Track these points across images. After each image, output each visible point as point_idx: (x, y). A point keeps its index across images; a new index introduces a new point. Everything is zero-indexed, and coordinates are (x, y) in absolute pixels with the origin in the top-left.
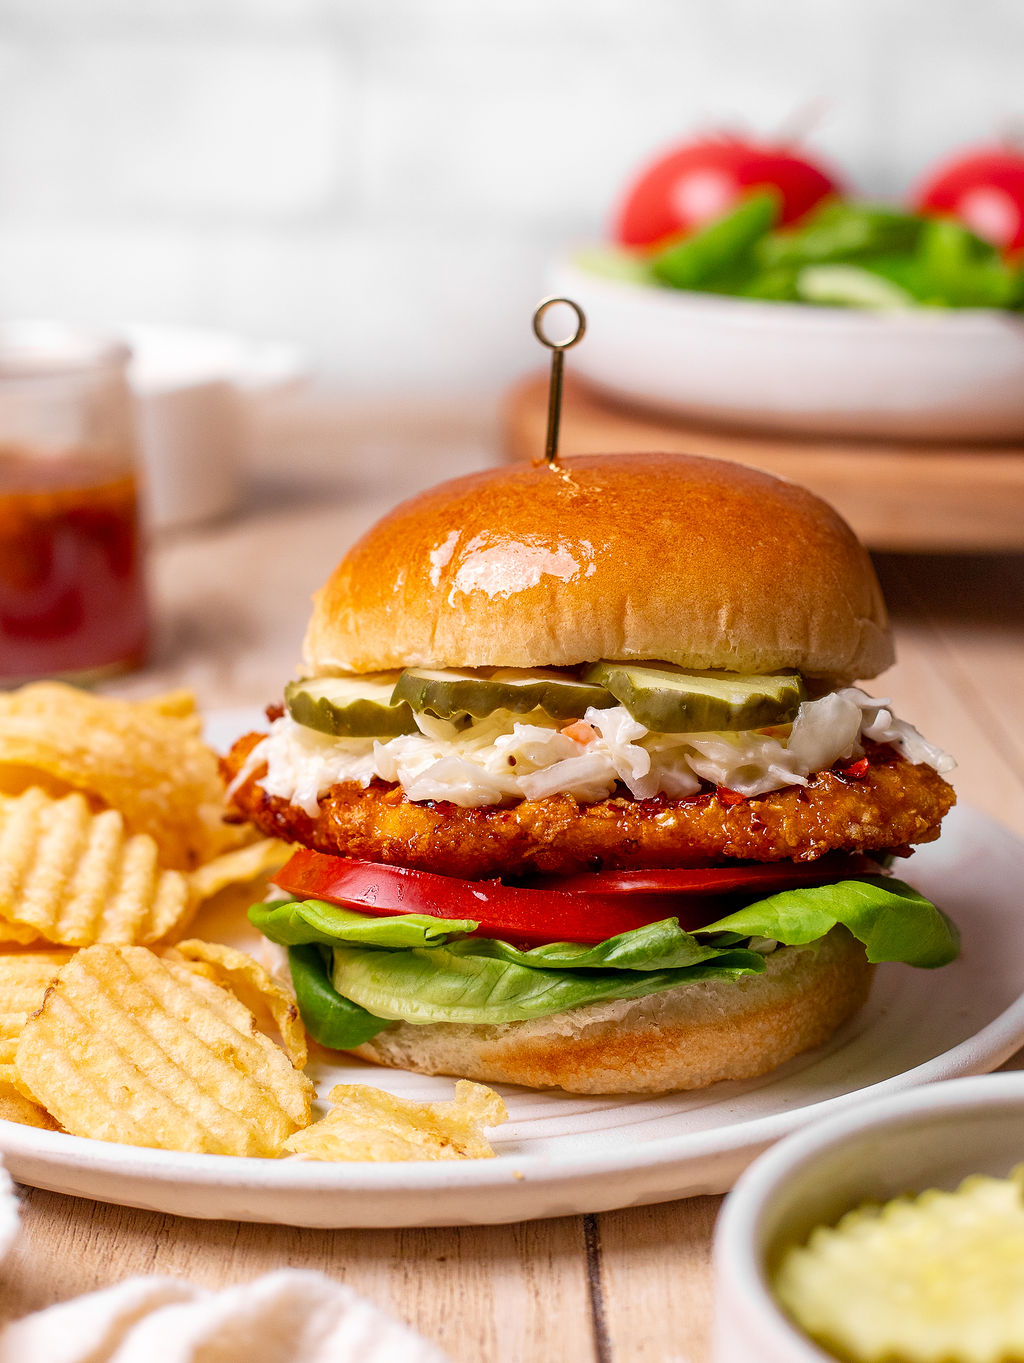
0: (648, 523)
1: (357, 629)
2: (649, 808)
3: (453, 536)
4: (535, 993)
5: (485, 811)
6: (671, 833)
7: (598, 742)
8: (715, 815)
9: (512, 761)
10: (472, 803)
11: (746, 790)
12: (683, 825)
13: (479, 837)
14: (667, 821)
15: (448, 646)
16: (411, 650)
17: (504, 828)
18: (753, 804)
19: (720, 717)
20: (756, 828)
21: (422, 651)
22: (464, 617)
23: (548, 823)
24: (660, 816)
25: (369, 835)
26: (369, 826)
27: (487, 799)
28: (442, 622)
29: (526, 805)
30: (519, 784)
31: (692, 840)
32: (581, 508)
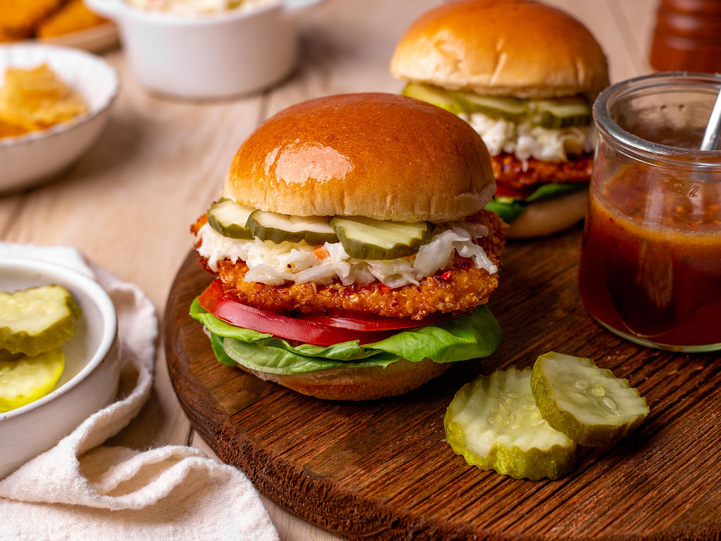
0: (358, 153)
1: (238, 186)
2: (348, 291)
3: (276, 150)
4: (297, 365)
5: (276, 287)
6: (356, 304)
7: (329, 259)
8: (376, 297)
9: (289, 266)
10: (272, 284)
11: (392, 285)
12: (362, 301)
13: (274, 299)
14: (354, 299)
15: (271, 203)
16: (257, 202)
17: (284, 297)
18: (394, 293)
19: (381, 254)
20: (394, 305)
21: (261, 203)
22: (277, 192)
23: (303, 296)
24: (352, 296)
25: (234, 287)
26: (235, 283)
27: (278, 283)
28: (268, 191)
29: (295, 287)
30: (292, 277)
31: (366, 308)
32: (330, 143)
